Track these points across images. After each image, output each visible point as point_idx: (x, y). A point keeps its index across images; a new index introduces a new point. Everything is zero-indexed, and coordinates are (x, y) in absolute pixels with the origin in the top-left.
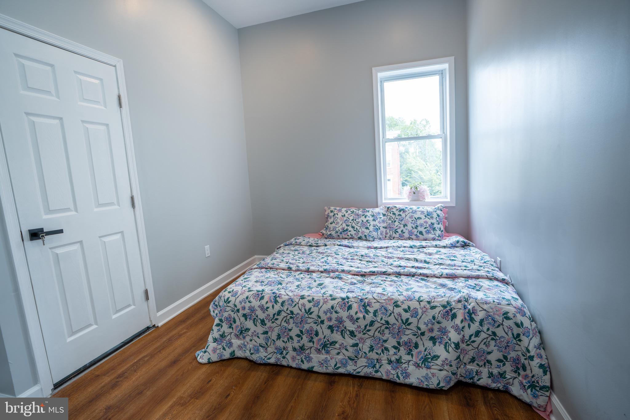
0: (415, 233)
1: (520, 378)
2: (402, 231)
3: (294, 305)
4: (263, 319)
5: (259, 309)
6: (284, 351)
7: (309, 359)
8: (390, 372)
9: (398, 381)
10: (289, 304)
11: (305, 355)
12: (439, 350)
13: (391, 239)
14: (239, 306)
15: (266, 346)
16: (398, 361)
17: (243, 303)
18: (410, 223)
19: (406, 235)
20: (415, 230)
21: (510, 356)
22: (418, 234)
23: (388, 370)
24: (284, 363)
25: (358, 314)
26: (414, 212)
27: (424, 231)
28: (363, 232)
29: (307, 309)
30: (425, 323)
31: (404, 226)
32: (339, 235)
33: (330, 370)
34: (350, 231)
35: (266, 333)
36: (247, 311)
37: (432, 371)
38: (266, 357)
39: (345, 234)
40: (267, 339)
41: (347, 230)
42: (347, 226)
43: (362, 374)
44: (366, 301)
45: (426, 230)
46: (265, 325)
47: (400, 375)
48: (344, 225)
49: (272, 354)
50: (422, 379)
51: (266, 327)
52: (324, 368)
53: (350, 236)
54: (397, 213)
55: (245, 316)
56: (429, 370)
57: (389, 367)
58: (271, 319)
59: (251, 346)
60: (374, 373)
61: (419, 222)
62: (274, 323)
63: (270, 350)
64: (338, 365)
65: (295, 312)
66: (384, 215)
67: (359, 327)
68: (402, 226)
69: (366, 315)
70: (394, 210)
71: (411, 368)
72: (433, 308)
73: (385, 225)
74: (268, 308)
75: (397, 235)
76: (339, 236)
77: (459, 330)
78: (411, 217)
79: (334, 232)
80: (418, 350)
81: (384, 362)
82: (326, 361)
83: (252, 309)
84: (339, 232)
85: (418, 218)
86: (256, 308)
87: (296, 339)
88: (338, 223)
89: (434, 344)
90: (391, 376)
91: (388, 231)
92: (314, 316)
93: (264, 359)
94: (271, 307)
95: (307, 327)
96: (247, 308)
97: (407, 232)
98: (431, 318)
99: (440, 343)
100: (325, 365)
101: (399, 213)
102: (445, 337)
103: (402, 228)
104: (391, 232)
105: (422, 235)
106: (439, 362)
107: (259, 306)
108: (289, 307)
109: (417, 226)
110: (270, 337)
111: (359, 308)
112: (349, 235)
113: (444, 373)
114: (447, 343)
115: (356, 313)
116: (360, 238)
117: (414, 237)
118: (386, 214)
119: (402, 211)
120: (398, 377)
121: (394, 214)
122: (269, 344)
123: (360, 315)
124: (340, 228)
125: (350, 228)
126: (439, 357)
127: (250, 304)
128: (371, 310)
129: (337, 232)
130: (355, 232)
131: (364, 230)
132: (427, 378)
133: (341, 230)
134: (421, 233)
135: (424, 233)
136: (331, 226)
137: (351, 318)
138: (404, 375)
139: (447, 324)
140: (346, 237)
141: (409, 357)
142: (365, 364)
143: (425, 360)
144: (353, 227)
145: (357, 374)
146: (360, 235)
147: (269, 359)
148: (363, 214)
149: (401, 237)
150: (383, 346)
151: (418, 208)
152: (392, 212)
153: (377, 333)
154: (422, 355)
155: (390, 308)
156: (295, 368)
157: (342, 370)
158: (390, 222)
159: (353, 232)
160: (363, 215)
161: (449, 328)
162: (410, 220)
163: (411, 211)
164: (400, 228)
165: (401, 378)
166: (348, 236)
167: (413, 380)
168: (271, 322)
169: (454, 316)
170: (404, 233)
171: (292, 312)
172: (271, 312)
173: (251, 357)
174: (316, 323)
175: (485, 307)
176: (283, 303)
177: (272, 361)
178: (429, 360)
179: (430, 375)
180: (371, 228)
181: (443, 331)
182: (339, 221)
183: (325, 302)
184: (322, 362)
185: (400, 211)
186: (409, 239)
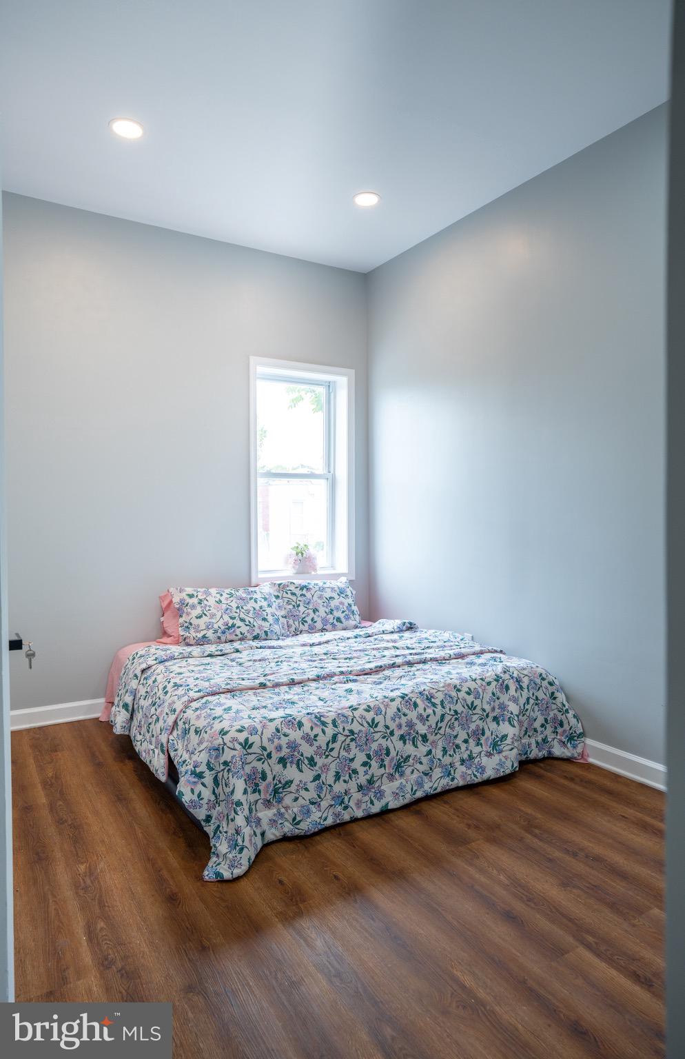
0: (331, 621)
1: (558, 737)
2: (312, 619)
3: (350, 720)
4: (312, 757)
5: (303, 742)
6: (346, 797)
7: (380, 794)
8: (466, 773)
9: (476, 781)
10: (342, 722)
11: (373, 791)
12: (505, 728)
13: (297, 635)
14: (270, 747)
15: (319, 800)
16: (471, 757)
17: (276, 740)
18: (321, 606)
19: (319, 625)
20: (330, 616)
21: (550, 716)
22: (335, 622)
23: (463, 772)
24: (346, 817)
25: (427, 711)
26: (322, 589)
27: (342, 616)
28: (260, 627)
29: (370, 721)
30: (488, 703)
31: (314, 612)
32: (220, 635)
33: (408, 798)
34: (239, 627)
35: (317, 777)
36: (285, 752)
37: (504, 754)
38: (320, 818)
39: (230, 634)
40: (320, 788)
41: (233, 626)
42: (232, 618)
43: (439, 790)
44: (426, 693)
45: (344, 614)
46: (315, 764)
47: (476, 773)
48: (226, 618)
49: (327, 810)
50: (497, 767)
51: (317, 768)
52: (401, 798)
53: (240, 636)
54: (298, 592)
55: (282, 761)
56: (501, 755)
57: (463, 768)
58: (324, 752)
59: (295, 810)
60: (451, 783)
61: (333, 604)
62: (329, 757)
63: (324, 804)
64: (415, 788)
65: (356, 731)
66: (277, 597)
67: (430, 727)
68: (311, 611)
69: (435, 709)
70: (292, 588)
71: (485, 760)
72: (489, 684)
73: (283, 613)
74: (316, 736)
75: (306, 627)
76: (219, 638)
77: (515, 700)
78: (320, 597)
79: (211, 631)
80: (486, 736)
81: (457, 764)
82: (401, 788)
83: (293, 746)
84: (220, 631)
85: (330, 598)
86: (299, 741)
87: (361, 770)
88: (213, 616)
89: (498, 724)
90: (468, 779)
91: (291, 622)
92: (381, 728)
93: (319, 823)
94: (321, 734)
95: (374, 746)
96: (285, 746)
97: (319, 620)
98: (491, 695)
99: (503, 720)
100: (402, 794)
101: (301, 593)
102: (506, 713)
103: (312, 615)
104: (297, 623)
105: (341, 622)
106: (509, 741)
107: (303, 738)
108: (345, 725)
109: (332, 610)
110: (325, 782)
111: (424, 703)
112: (238, 633)
113: (515, 751)
114: (509, 718)
115: (425, 710)
116: (256, 638)
117: (329, 627)
118: (280, 595)
119: (305, 589)
120: (475, 776)
121: (293, 594)
122: (322, 796)
123: (429, 711)
124: (220, 624)
125: (238, 623)
126: (507, 736)
127: (287, 738)
128: (437, 701)
129: (216, 631)
130: (248, 628)
131: (261, 622)
132: (501, 764)
133: (223, 628)
134: (339, 620)
135: (343, 620)
136: (202, 622)
137: (420, 717)
138: (480, 770)
139: (504, 698)
140: (233, 637)
141: (479, 749)
142: (441, 775)
143: (495, 745)
144: (242, 620)
145: (435, 792)
146: (257, 631)
147: (325, 819)
148: (249, 597)
149: (312, 630)
150: (453, 744)
151: (325, 583)
152: (289, 592)
153: (447, 729)
154: (490, 741)
155: (454, 694)
156: (363, 819)
157: (419, 794)
158: (291, 607)
159: (244, 629)
160: (251, 599)
161: (507, 703)
162: (320, 601)
163: (317, 588)
164: (308, 614)
165: (478, 775)
166: (236, 635)
167: (490, 773)
168: (324, 757)
169: (507, 688)
170: (315, 622)
171: (352, 732)
172: (322, 740)
173: (296, 830)
174: (384, 737)
175: (525, 672)
176: (334, 722)
177: (329, 822)
178: (499, 743)
179: (503, 760)
180: (270, 618)
181: (503, 707)
182: (213, 611)
183: (387, 706)
184: (397, 791)
185: (302, 589)
186: (323, 630)
